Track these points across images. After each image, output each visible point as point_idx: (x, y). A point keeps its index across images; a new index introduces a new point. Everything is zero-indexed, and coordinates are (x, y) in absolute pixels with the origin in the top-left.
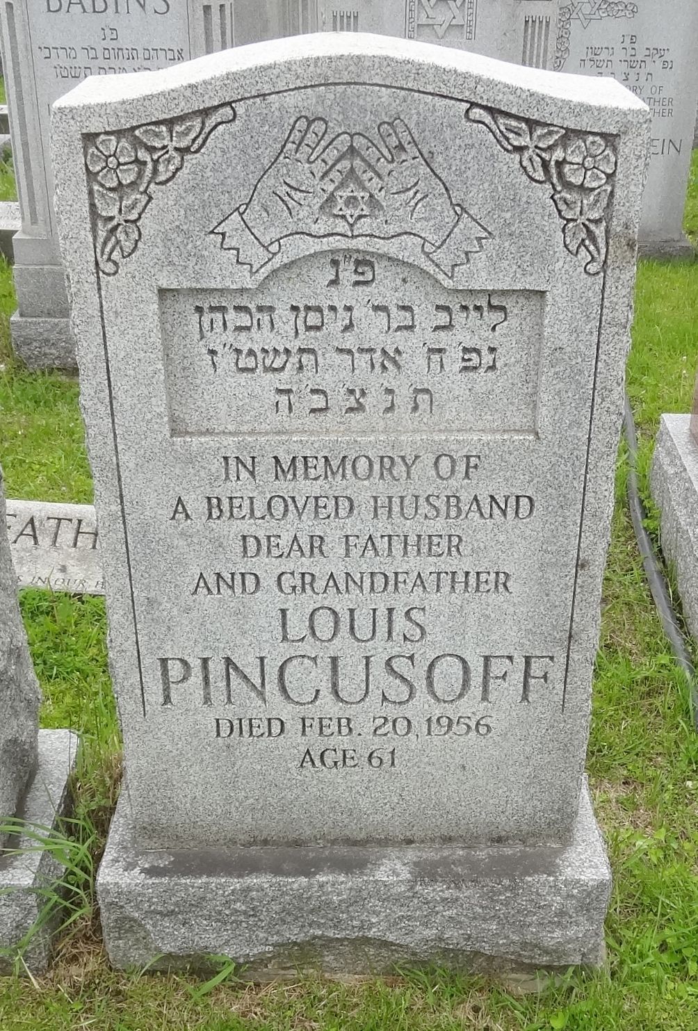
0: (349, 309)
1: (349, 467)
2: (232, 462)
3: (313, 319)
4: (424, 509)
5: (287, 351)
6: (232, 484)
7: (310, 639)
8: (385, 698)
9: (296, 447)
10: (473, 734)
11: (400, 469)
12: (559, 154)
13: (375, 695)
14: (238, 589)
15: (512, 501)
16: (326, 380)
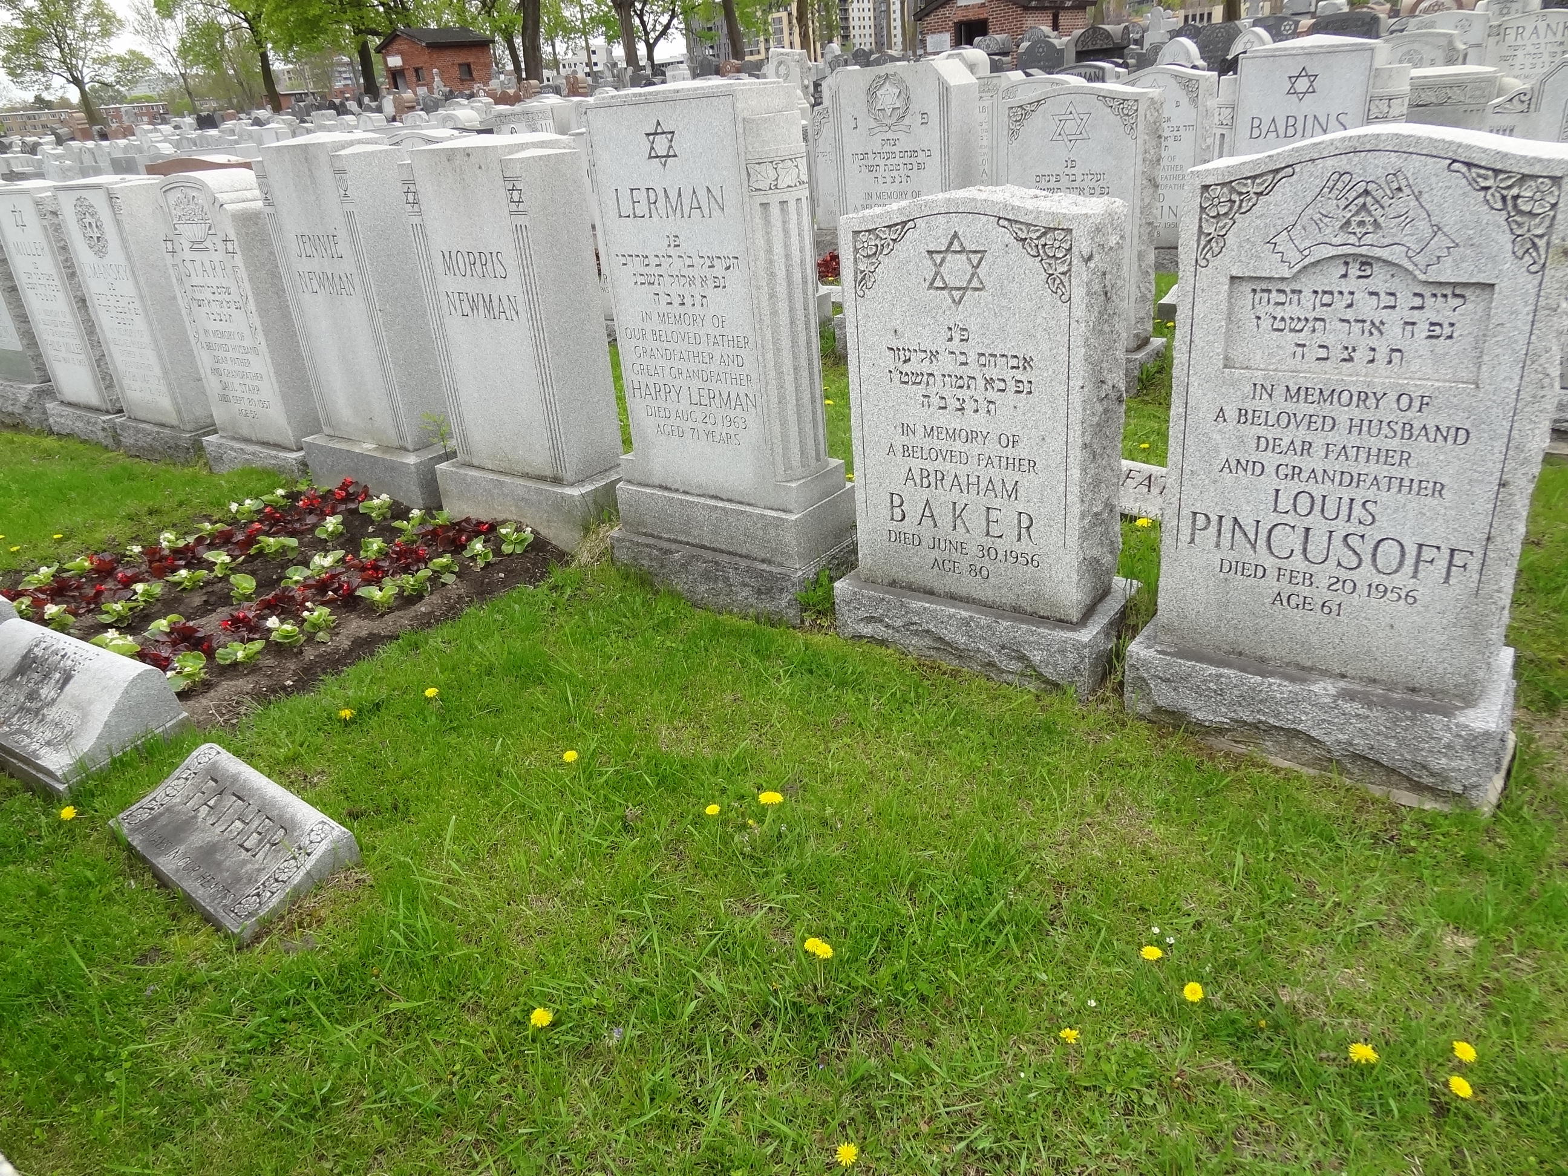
0: (1352, 293)
1: (1336, 396)
2: (1259, 387)
3: (1327, 299)
4: (1386, 430)
5: (1307, 320)
6: (1257, 401)
7: (1292, 512)
8: (1339, 564)
9: (1301, 381)
10: (1402, 602)
11: (1372, 401)
12: (1515, 191)
13: (1332, 561)
14: (1249, 472)
15: (1453, 431)
16: (1330, 340)
